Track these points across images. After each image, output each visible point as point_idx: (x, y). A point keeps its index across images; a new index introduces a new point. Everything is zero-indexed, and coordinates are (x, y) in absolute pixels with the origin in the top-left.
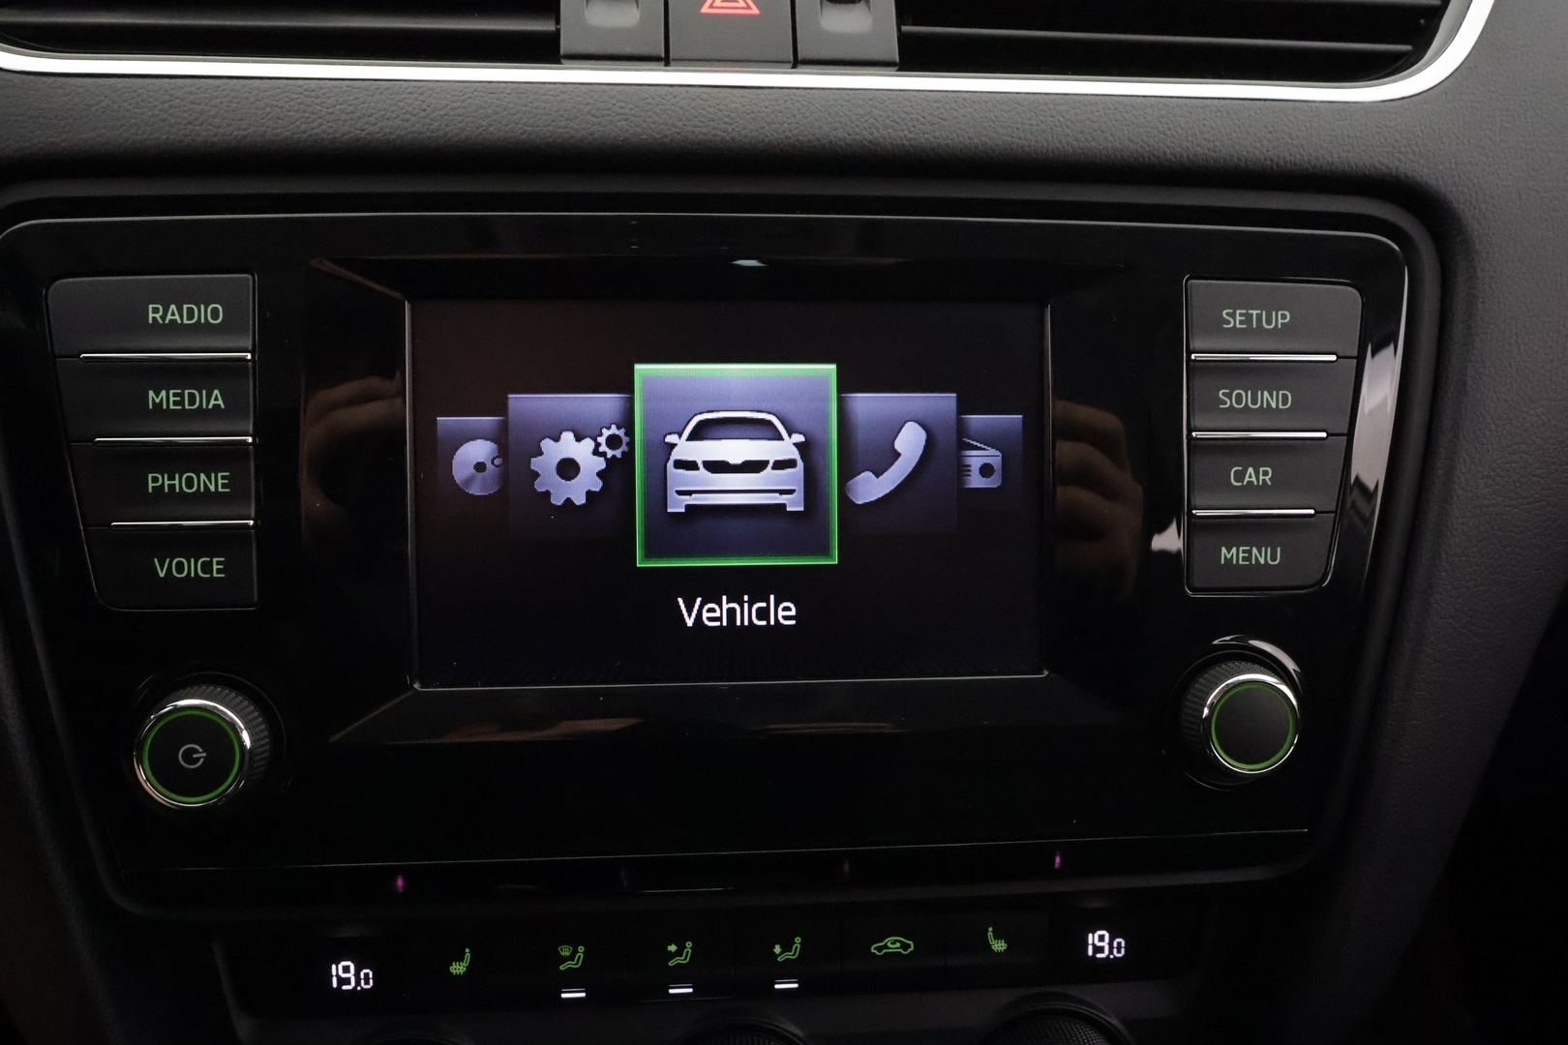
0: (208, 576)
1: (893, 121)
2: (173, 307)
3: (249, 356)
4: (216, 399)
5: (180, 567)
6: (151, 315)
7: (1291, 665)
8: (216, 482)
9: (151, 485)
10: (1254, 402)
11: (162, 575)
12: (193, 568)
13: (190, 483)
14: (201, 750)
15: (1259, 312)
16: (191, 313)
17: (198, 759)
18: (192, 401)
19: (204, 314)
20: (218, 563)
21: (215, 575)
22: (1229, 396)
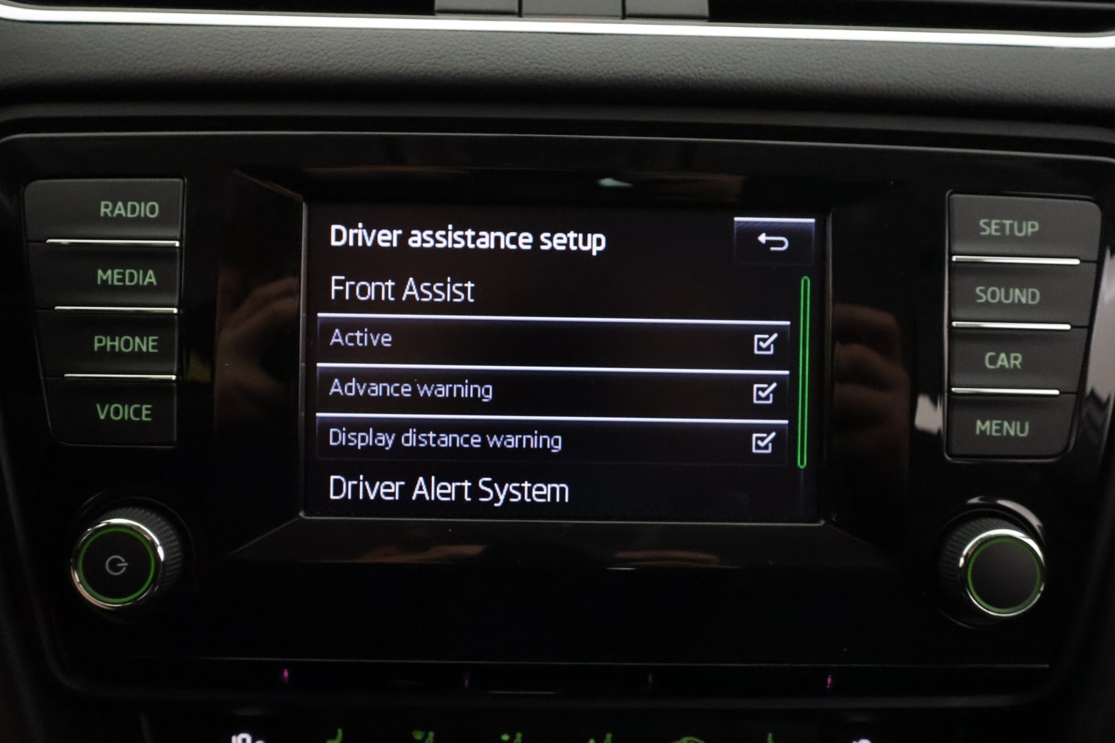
0: (138, 419)
1: (703, 60)
2: (120, 204)
3: (177, 244)
4: (150, 278)
5: (117, 412)
6: (103, 210)
7: (1035, 522)
8: (148, 344)
9: (97, 345)
10: (1007, 297)
11: (102, 417)
12: (126, 412)
13: (127, 344)
14: (123, 560)
15: (1011, 222)
16: (134, 208)
17: (121, 568)
18: (131, 279)
19: (143, 209)
20: (147, 409)
21: (144, 418)
22: (985, 292)
